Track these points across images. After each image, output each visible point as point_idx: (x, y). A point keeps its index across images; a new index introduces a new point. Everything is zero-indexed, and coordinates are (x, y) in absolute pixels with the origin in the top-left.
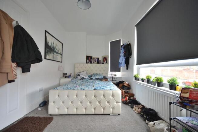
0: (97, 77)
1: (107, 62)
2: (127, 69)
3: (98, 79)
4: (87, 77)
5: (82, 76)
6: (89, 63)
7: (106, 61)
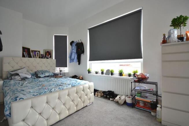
0: (47, 74)
1: (51, 57)
2: (79, 64)
3: (48, 76)
4: (31, 76)
5: (23, 75)
6: (27, 57)
7: (49, 56)
